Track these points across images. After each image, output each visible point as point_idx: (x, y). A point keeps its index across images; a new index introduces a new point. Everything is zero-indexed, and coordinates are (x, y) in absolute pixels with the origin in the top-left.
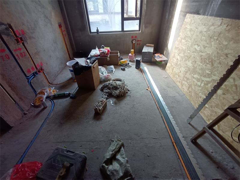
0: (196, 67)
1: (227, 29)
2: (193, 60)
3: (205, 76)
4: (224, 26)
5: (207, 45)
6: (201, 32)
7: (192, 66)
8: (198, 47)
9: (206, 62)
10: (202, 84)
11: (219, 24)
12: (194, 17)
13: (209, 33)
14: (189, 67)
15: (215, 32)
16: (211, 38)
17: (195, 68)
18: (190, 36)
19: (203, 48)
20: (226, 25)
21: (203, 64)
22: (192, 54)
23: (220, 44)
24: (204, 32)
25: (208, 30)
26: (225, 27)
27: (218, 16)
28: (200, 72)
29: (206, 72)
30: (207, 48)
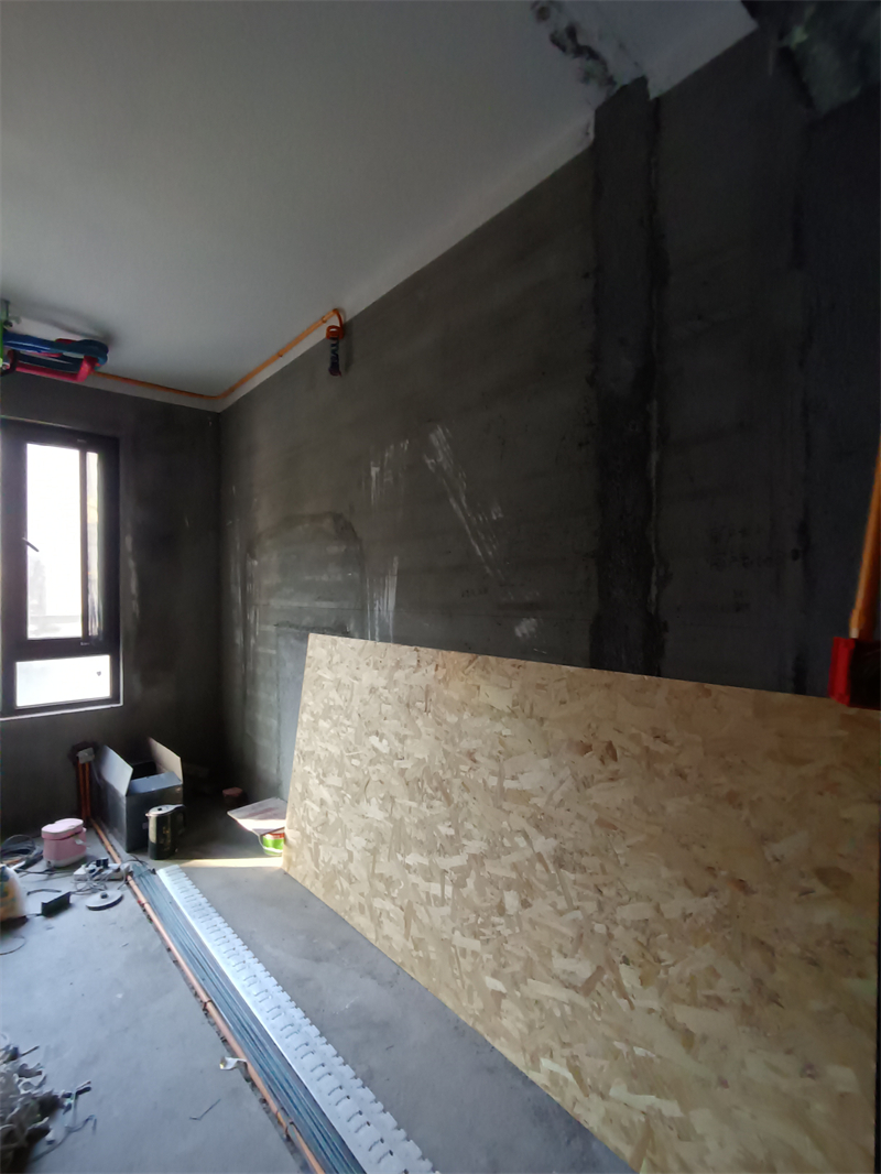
0: (402, 819)
1: (440, 677)
2: (382, 795)
3: (442, 851)
4: (429, 668)
5: (407, 732)
6: (373, 690)
7: (386, 818)
8: (381, 741)
9: (426, 793)
10: (446, 887)
11: (415, 663)
12: (334, 643)
13: (396, 690)
14: (377, 828)
15: (411, 687)
16: (408, 705)
17: (398, 825)
18: (342, 704)
19: (397, 743)
20: (433, 666)
21: (420, 803)
22: (371, 769)
23: (439, 724)
24: (381, 690)
25: (392, 682)
26: (433, 672)
27: (401, 639)
28: (421, 835)
29: (439, 832)
30: (408, 742)
